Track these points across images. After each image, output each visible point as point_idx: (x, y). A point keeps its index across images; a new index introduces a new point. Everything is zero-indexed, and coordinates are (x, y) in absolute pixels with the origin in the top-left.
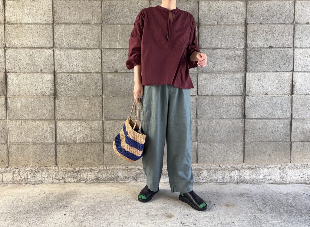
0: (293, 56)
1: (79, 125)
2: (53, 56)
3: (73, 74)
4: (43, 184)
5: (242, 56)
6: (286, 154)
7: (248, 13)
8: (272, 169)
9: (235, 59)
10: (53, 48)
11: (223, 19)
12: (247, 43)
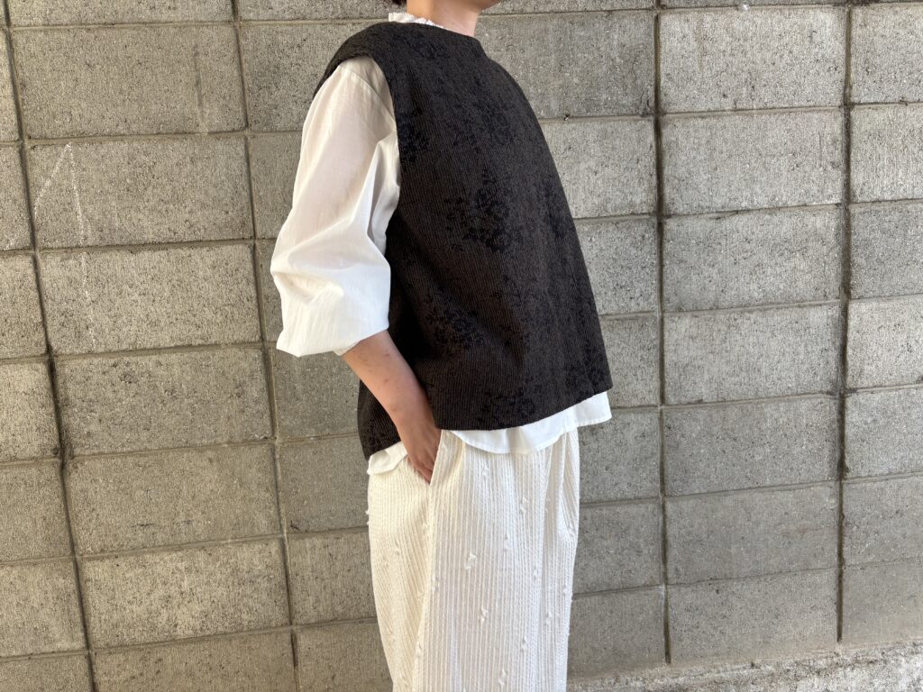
1: (182, 566)
2: (34, 285)
5: (831, 238)
7: (853, 60)
9: (804, 251)
10: (32, 252)
11: (757, 87)
12: (852, 182)
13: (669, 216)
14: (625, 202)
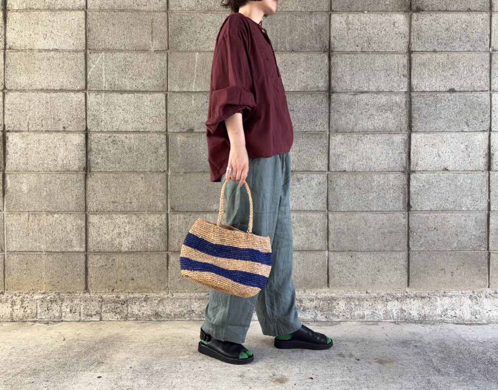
0: (489, 105)
1: (127, 221)
2: (84, 104)
3: (117, 135)
4: (63, 323)
5: (403, 106)
6: (480, 273)
7: (412, 34)
8: (457, 298)
10: (85, 91)
11: (371, 43)
12: (412, 83)
13: (333, 93)
14: (315, 86)
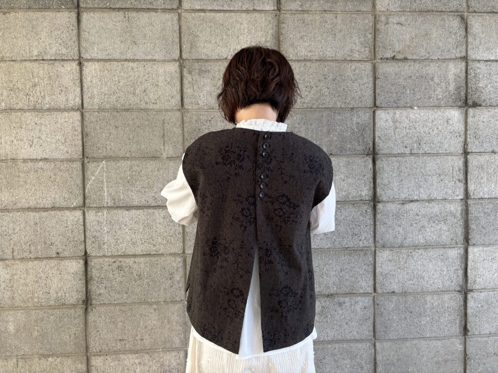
1: (137, 361)
2: (83, 223)
3: (124, 260)
5: (458, 215)
7: (468, 132)
9: (445, 221)
10: (83, 208)
11: (421, 143)
12: (468, 189)
13: (379, 202)
14: (358, 195)
